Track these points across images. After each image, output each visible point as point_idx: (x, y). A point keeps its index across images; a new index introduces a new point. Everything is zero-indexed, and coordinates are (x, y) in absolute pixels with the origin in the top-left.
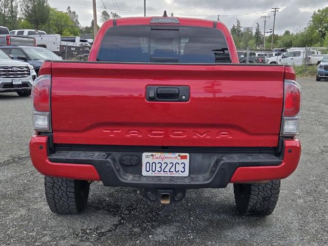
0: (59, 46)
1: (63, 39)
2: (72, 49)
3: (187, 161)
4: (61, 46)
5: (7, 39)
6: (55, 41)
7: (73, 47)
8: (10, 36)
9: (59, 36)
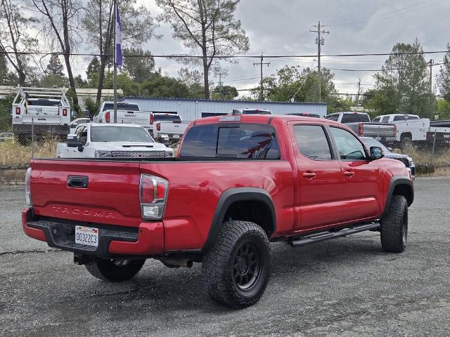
0: (425, 134)
1: (432, 124)
2: (445, 136)
3: (97, 234)
4: (429, 134)
5: (360, 128)
6: (421, 127)
7: (447, 134)
8: (362, 124)
9: (427, 121)
